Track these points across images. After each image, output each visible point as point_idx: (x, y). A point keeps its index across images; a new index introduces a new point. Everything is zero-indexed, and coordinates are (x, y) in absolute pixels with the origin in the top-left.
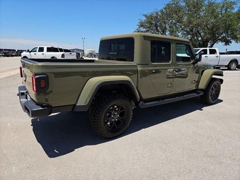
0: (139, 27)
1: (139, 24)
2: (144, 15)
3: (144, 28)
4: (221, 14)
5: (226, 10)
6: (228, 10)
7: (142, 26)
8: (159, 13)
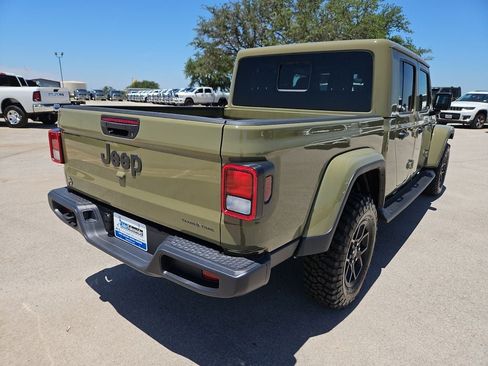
0: (200, 34)
1: (199, 28)
2: (209, 9)
3: (209, 37)
4: (357, 17)
5: (365, 10)
6: (370, 9)
7: (206, 32)
8: (242, 7)
